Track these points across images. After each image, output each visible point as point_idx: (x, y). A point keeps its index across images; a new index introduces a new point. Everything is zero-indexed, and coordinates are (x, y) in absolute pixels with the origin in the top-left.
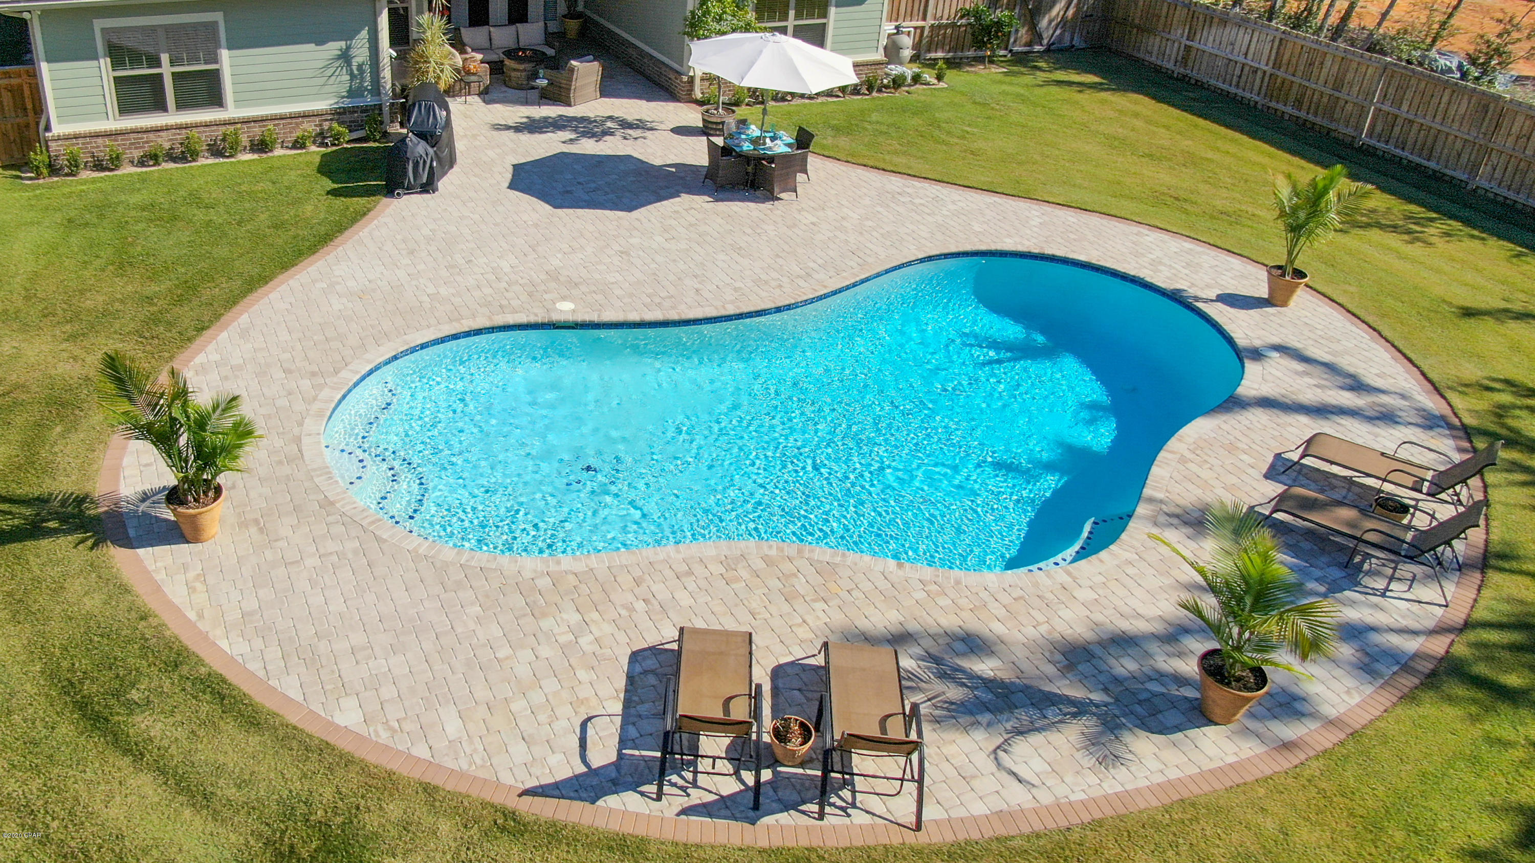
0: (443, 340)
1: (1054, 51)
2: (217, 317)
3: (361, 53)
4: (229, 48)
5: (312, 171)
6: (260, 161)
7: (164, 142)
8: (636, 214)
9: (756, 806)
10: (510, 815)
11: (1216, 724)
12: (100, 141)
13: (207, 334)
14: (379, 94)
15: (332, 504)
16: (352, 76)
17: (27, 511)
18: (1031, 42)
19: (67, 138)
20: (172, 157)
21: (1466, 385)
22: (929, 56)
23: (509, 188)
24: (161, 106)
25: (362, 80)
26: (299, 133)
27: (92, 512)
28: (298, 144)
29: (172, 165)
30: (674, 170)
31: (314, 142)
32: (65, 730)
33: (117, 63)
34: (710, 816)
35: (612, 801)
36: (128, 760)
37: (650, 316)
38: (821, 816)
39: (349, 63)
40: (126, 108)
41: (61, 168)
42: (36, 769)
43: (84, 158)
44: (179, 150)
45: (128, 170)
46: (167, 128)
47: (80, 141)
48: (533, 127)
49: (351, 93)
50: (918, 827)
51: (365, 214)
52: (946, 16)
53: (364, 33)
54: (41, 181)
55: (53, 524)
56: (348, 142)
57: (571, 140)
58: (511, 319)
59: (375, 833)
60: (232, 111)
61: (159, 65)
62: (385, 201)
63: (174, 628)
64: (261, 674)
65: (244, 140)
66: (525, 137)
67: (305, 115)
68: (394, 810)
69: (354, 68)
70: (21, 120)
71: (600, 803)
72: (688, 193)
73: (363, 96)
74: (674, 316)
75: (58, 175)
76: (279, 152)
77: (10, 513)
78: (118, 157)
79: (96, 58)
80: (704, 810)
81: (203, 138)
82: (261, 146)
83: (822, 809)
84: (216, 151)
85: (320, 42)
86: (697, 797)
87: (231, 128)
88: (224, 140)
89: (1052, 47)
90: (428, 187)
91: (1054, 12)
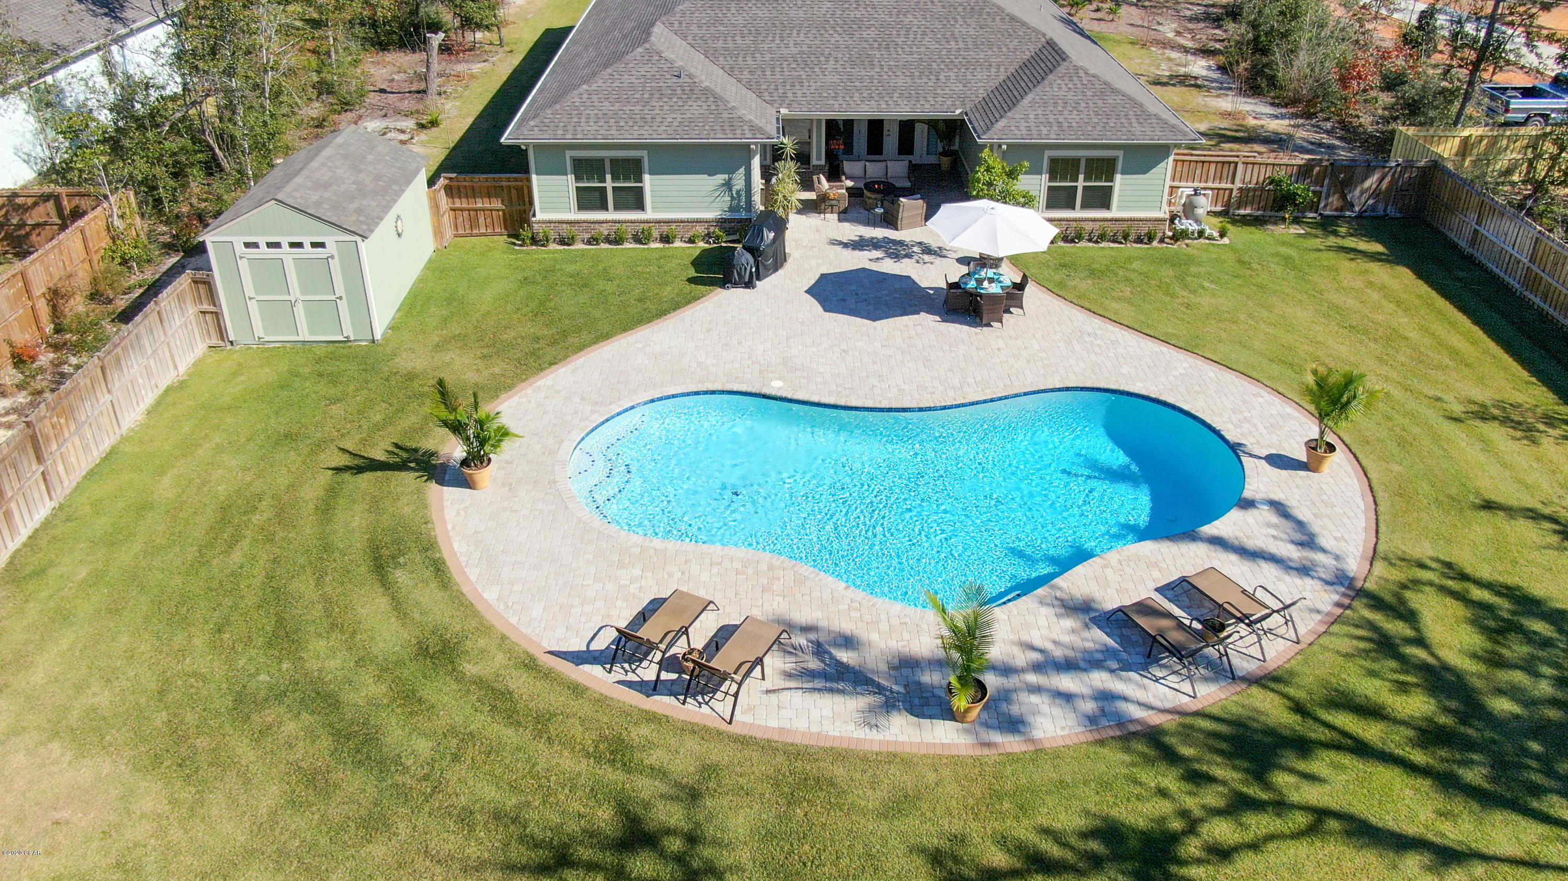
0: (688, 394)
1: (1366, 218)
2: (566, 357)
3: (739, 183)
4: (650, 174)
5: (687, 262)
6: (664, 248)
7: (604, 230)
8: (878, 323)
9: (655, 689)
10: (533, 659)
11: (956, 721)
12: (564, 226)
13: (554, 367)
14: (750, 211)
15: (555, 482)
16: (732, 198)
17: (404, 455)
18: (1342, 207)
19: (544, 222)
20: (608, 240)
21: (1403, 560)
22: (1237, 212)
23: (806, 292)
24: (604, 207)
25: (739, 201)
26: (691, 234)
27: (434, 462)
28: (691, 241)
29: (607, 246)
30: (932, 292)
31: (703, 240)
32: (363, 569)
33: (578, 179)
34: (630, 687)
35: (587, 668)
36: (383, 589)
37: (825, 400)
38: (684, 704)
39: (730, 190)
40: (582, 207)
41: (540, 240)
42: (342, 583)
43: (552, 235)
44: (613, 237)
45: (579, 246)
46: (607, 222)
47: (552, 225)
48: (859, 245)
49: (731, 209)
50: (730, 723)
51: (699, 299)
52: (1255, 181)
53: (742, 170)
54: (525, 248)
55: (412, 465)
56: (725, 242)
57: (878, 259)
58: (735, 388)
59: (467, 651)
60: (650, 214)
61: (605, 182)
62: (719, 290)
63: (438, 532)
64: (464, 564)
65: (655, 234)
66: (848, 253)
67: (698, 221)
68: (482, 643)
69: (734, 193)
70: (522, 208)
71: (581, 667)
72: (928, 312)
73: (739, 211)
74: (842, 402)
75: (536, 245)
76: (678, 244)
77: (397, 455)
78: (573, 238)
79: (566, 175)
80: (630, 684)
81: (630, 230)
82: (666, 239)
83: (685, 699)
84: (637, 239)
85: (711, 174)
86: (631, 677)
87: (646, 226)
88: (642, 232)
89: (1365, 214)
90: (749, 285)
91: (1367, 184)
